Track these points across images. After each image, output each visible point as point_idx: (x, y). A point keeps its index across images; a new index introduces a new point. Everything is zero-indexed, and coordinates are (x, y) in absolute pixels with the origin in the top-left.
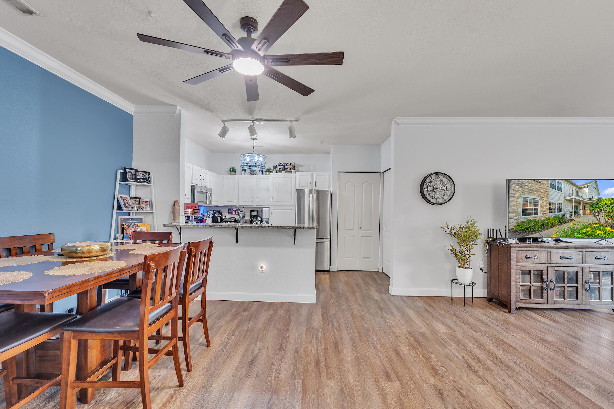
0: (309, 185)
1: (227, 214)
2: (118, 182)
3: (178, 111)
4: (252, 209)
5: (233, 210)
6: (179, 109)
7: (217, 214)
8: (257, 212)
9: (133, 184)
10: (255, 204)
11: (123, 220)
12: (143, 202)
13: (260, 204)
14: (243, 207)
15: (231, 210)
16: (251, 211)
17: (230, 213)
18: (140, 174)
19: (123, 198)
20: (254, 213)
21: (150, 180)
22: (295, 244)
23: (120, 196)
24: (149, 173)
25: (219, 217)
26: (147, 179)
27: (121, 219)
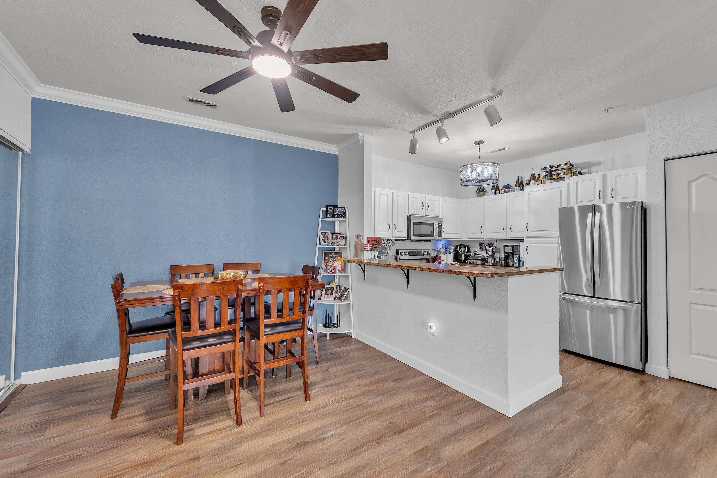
0: (597, 197)
1: (477, 249)
2: (321, 219)
3: (361, 138)
4: (507, 243)
5: (484, 244)
6: (362, 136)
7: (463, 250)
8: (513, 246)
9: (337, 220)
10: (509, 235)
11: (326, 254)
12: (340, 237)
13: (515, 235)
14: (497, 240)
15: (482, 245)
16: (505, 246)
17: (480, 248)
18: (337, 210)
19: (324, 234)
20: (508, 249)
21: (344, 215)
22: (475, 300)
23: (321, 232)
24: (344, 208)
25: (463, 253)
26: (343, 215)
27: (325, 253)
